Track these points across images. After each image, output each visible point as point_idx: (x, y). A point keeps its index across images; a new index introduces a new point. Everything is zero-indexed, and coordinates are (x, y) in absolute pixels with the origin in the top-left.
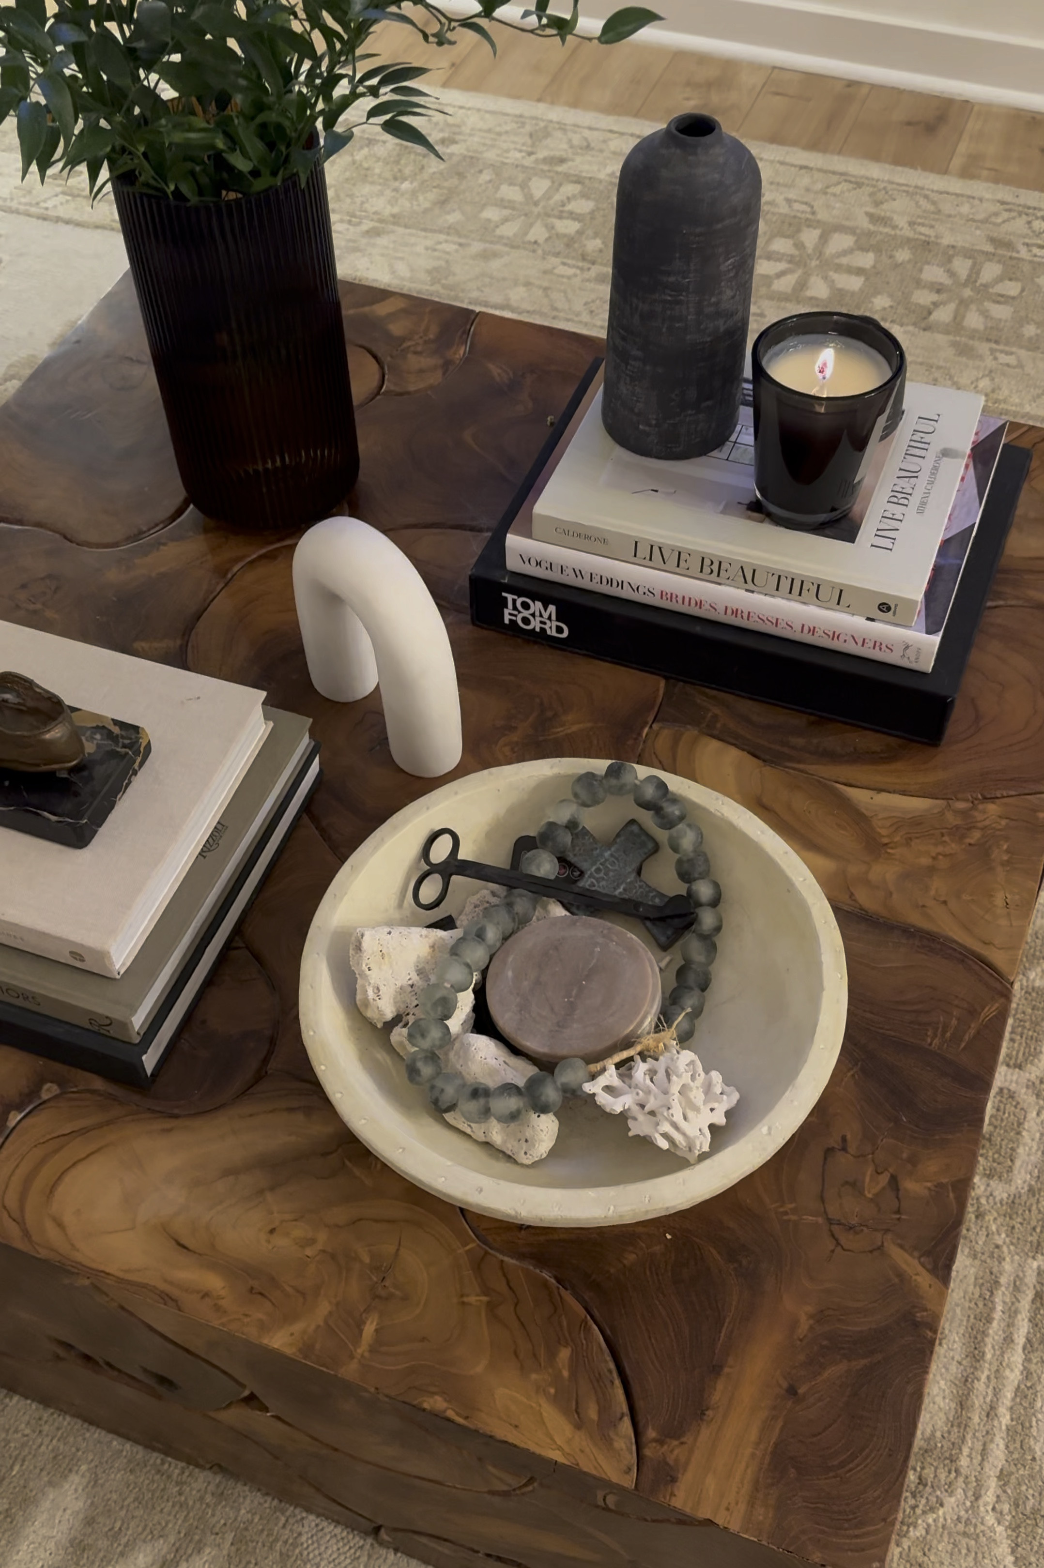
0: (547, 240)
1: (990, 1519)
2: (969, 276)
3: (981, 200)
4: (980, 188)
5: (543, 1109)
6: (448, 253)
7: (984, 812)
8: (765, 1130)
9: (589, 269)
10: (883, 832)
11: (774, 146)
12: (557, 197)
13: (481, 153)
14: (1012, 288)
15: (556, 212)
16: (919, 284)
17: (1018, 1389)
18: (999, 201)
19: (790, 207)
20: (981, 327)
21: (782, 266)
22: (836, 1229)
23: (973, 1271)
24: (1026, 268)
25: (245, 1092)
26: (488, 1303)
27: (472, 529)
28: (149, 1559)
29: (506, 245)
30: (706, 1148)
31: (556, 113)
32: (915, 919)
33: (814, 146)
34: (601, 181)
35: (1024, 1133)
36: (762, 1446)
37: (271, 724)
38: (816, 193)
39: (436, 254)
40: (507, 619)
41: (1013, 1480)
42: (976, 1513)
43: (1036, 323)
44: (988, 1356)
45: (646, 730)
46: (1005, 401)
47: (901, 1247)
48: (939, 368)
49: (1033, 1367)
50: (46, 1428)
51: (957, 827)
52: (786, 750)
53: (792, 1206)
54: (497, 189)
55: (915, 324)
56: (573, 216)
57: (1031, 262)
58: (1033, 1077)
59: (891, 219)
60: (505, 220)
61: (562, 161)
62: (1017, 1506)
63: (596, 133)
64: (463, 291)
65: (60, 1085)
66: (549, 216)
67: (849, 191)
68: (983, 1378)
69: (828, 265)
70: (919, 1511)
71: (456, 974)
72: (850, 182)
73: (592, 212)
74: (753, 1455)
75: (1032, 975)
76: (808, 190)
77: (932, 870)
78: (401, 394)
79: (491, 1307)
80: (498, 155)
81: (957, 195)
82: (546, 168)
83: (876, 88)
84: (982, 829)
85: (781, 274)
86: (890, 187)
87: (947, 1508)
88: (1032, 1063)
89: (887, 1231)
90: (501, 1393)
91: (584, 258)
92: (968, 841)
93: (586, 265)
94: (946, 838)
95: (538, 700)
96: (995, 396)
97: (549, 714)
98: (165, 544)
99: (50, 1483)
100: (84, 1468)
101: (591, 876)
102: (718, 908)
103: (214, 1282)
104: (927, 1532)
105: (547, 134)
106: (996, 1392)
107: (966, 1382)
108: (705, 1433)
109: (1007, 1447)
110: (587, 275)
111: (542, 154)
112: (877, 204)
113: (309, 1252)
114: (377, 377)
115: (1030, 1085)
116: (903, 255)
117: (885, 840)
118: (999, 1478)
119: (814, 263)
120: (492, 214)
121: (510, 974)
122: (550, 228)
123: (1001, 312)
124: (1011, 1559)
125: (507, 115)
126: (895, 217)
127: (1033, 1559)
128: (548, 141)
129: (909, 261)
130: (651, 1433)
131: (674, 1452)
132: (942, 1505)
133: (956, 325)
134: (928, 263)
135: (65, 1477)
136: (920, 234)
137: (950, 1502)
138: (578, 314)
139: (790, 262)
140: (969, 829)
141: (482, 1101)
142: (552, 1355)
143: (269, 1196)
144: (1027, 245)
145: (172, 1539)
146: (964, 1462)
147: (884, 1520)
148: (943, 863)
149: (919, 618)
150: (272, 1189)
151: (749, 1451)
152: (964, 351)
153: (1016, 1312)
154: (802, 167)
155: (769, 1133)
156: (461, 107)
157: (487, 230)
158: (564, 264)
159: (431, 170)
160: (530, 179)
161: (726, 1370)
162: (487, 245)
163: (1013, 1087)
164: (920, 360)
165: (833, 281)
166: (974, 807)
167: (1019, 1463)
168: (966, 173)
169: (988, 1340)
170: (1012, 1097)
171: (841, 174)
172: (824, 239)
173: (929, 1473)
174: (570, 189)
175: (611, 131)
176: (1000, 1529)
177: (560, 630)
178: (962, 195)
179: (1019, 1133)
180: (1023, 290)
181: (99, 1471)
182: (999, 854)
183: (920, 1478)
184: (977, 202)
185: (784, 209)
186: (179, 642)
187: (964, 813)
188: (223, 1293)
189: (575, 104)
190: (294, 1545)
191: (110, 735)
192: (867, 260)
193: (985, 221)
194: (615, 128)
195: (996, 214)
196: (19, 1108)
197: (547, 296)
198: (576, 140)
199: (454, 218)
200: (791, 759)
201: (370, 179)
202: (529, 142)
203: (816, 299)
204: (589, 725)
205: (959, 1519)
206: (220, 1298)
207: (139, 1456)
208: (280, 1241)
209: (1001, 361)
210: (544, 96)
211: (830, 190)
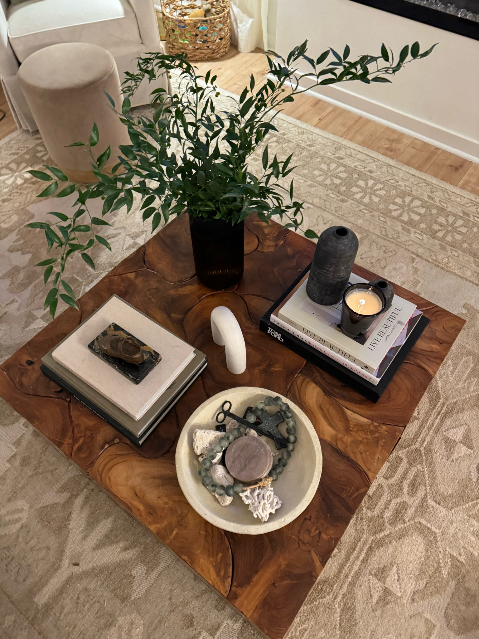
0: (330, 184)
1: (337, 606)
2: (452, 223)
3: (464, 198)
4: (465, 193)
5: (229, 495)
6: (300, 183)
7: (381, 428)
8: (283, 520)
9: (339, 196)
10: (352, 426)
11: (406, 166)
12: (337, 171)
13: (319, 151)
14: (464, 230)
15: (335, 176)
16: (436, 222)
17: (356, 572)
18: (470, 199)
19: (405, 187)
20: (450, 241)
21: (396, 207)
22: (300, 542)
23: (354, 534)
24: (471, 224)
25: (162, 455)
26: (206, 535)
27: (268, 299)
28: (123, 545)
29: (318, 183)
30: (266, 520)
31: (345, 142)
32: (352, 456)
33: (419, 168)
34: (351, 168)
35: (382, 499)
36: (262, 597)
37: (195, 355)
38: (414, 184)
39: (297, 183)
40: (268, 332)
41: (346, 597)
42: (333, 603)
43: (468, 243)
44: (351, 560)
45: (296, 375)
46: (450, 267)
47: (315, 553)
48: (433, 252)
49: (362, 567)
50: (107, 503)
51: (373, 430)
52: (333, 392)
53: (290, 532)
54: (321, 164)
55: (431, 236)
56: (340, 178)
57: (473, 222)
58: (390, 483)
59: (434, 198)
60: (320, 175)
61: (342, 159)
62: (345, 605)
63: (354, 151)
64: (301, 196)
65: (120, 440)
66: (333, 176)
67: (425, 186)
68: (348, 566)
69: (411, 210)
70: (318, 597)
71: (218, 448)
72: (426, 183)
73: (346, 178)
74: (259, 598)
75: (400, 452)
76: (412, 183)
77: (361, 442)
78: (261, 252)
79: (206, 536)
80: (324, 153)
81: (457, 194)
82: (337, 160)
83: (444, 151)
84: (380, 433)
85: (395, 210)
86: (438, 187)
87: (326, 599)
88: (391, 479)
89: (313, 547)
90: (202, 560)
91: (339, 192)
92: (374, 436)
93: (339, 195)
94: (368, 433)
95: (270, 358)
96: (447, 265)
97: (272, 363)
98: (187, 285)
99: (105, 518)
100: (113, 516)
101: (264, 424)
102: (295, 444)
103: (141, 507)
104: (319, 604)
105: (340, 149)
106: (350, 571)
107: (342, 566)
108: (248, 588)
109: (348, 587)
110: (338, 198)
111: (337, 155)
112: (432, 192)
113: (166, 506)
114: (256, 246)
115: (388, 485)
116: (434, 211)
117: (351, 429)
118: (343, 595)
119: (406, 208)
120: (316, 172)
121: (233, 450)
122: (332, 180)
123: (458, 237)
124: (339, 619)
125: (331, 140)
126: (436, 198)
127: (345, 621)
128: (339, 151)
129: (436, 213)
130: (235, 584)
131: (239, 591)
132: (325, 598)
133: (443, 239)
134: (441, 216)
135: (108, 517)
136: (442, 205)
137: (328, 597)
138: (332, 211)
139: (399, 206)
140: (376, 432)
141: (214, 488)
142: (217, 554)
143: (161, 487)
144: (474, 216)
145: (130, 542)
146: (335, 588)
147: (286, 627)
148: (365, 441)
149: (375, 372)
150: (162, 486)
151: (257, 597)
152: (443, 248)
153: (362, 550)
154: (413, 175)
155: (284, 521)
156: (318, 135)
157: (314, 177)
158: (333, 193)
159: (303, 154)
160: (331, 163)
161: (259, 573)
162: (312, 183)
163: (383, 484)
164: (429, 248)
165: (410, 215)
166: (379, 426)
167: (349, 593)
168: (463, 188)
169: (352, 556)
170: (382, 487)
171: (424, 180)
172: (412, 201)
173: (324, 588)
174: (342, 169)
175: (360, 152)
176: (338, 609)
177: (281, 339)
178: (459, 195)
179: (380, 498)
180: (467, 231)
181: (117, 518)
182: (381, 443)
183: (322, 588)
184: (463, 198)
185: (403, 188)
186: (183, 316)
187: (376, 427)
188: (143, 511)
189: (351, 140)
190: (158, 553)
191: (152, 355)
192: (423, 211)
193: (464, 205)
194: (361, 150)
195: (468, 203)
196: (108, 443)
197: (325, 203)
198: (348, 152)
199: (305, 172)
200: (333, 395)
201: (285, 154)
202: (334, 150)
203: (403, 220)
204: (281, 369)
205: (328, 603)
206: (142, 512)
207: (127, 517)
208: (160, 501)
209: (453, 254)
210: (343, 135)
211: (419, 185)
